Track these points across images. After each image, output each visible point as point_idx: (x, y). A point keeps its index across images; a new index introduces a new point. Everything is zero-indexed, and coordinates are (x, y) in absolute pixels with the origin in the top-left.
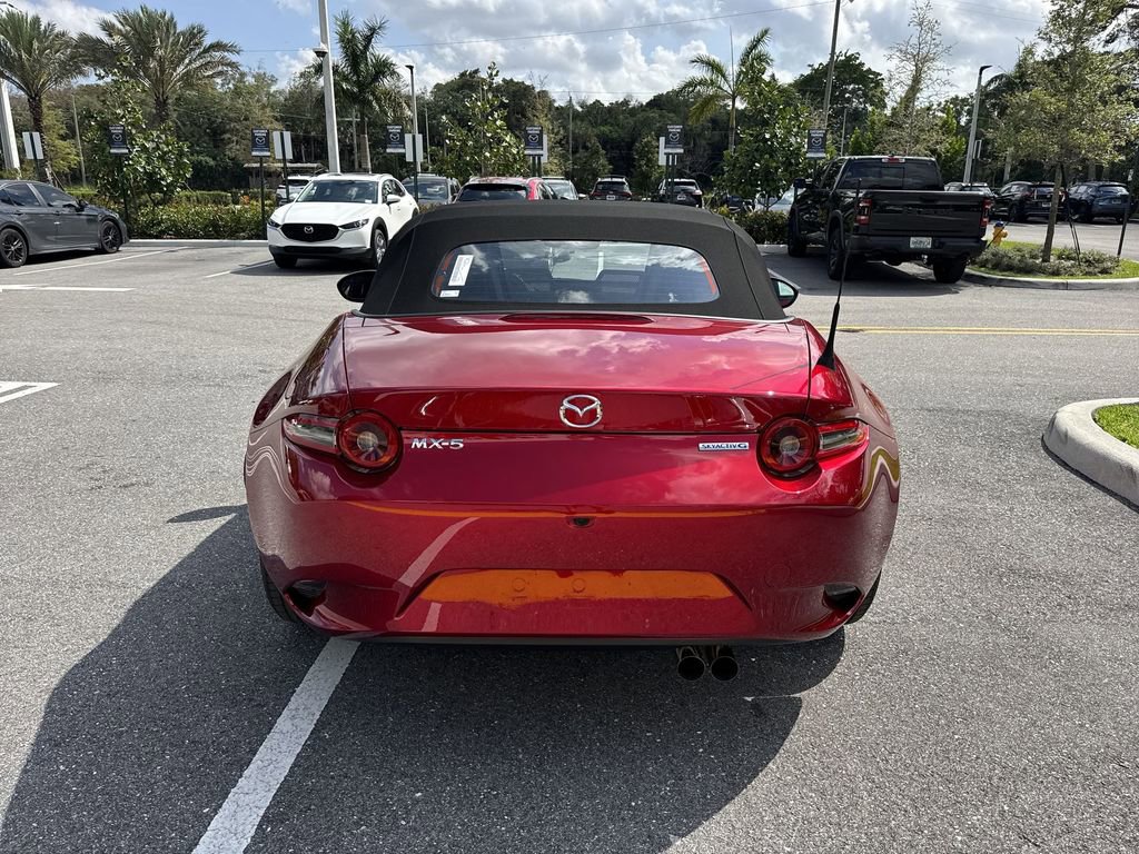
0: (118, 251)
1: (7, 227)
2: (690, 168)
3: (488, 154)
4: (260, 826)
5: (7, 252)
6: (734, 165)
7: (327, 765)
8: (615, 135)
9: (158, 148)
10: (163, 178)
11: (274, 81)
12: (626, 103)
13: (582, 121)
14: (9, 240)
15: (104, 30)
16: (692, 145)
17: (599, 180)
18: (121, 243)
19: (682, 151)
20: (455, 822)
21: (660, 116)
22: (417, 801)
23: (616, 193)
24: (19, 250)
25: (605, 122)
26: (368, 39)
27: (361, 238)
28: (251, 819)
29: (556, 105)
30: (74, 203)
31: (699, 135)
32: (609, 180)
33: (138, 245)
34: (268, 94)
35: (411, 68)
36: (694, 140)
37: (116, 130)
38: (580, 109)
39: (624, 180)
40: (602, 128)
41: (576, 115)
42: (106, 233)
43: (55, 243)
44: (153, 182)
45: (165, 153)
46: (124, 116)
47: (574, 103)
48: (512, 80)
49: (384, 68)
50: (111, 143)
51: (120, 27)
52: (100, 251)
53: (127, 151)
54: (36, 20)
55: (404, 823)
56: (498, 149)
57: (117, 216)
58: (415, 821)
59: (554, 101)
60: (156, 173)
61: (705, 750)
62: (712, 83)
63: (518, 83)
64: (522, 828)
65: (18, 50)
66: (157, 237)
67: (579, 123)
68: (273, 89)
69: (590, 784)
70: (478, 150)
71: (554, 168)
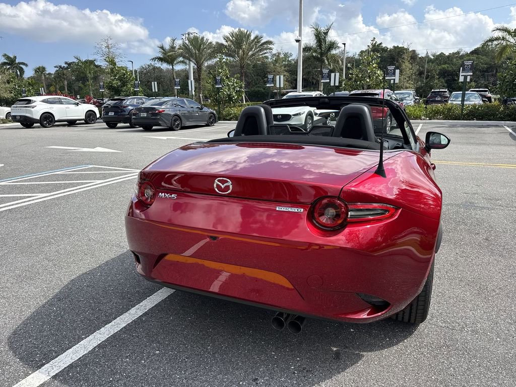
0: (214, 125)
1: (176, 115)
2: (492, 84)
3: (368, 80)
4: (95, 347)
5: (174, 125)
6: (504, 81)
7: (135, 330)
8: (450, 69)
9: (233, 85)
10: (233, 97)
11: (291, 55)
12: (458, 53)
13: (433, 63)
14: (175, 121)
15: (225, 39)
16: (495, 72)
17: (433, 90)
18: (215, 122)
19: (472, 74)
20: (162, 367)
21: (477, 58)
22: (155, 354)
23: (441, 96)
24: (179, 124)
25: (445, 63)
26: (326, 34)
27: (300, 120)
28: (94, 344)
29: (420, 56)
30: (200, 107)
31: (499, 67)
32: (438, 90)
33: (222, 123)
34: (288, 60)
35: (344, 44)
36: (496, 69)
37: (218, 78)
38: (432, 57)
39: (446, 90)
40: (443, 66)
41: (430, 61)
42: (210, 118)
43: (192, 122)
44: (230, 97)
45: (235, 87)
46: (221, 72)
47: (430, 55)
48: (398, 46)
49: (332, 45)
50: (216, 83)
51: (231, 38)
52: (207, 125)
53: (221, 86)
54: (203, 38)
55: (143, 362)
56: (373, 77)
57: (215, 112)
58: (148, 363)
59: (419, 54)
60: (231, 95)
61: (294, 368)
62: (504, 39)
63: (401, 47)
64: (186, 379)
65: (195, 50)
66: (229, 120)
67: (431, 64)
68: (290, 59)
69: (229, 368)
70: (363, 78)
71: (411, 86)
